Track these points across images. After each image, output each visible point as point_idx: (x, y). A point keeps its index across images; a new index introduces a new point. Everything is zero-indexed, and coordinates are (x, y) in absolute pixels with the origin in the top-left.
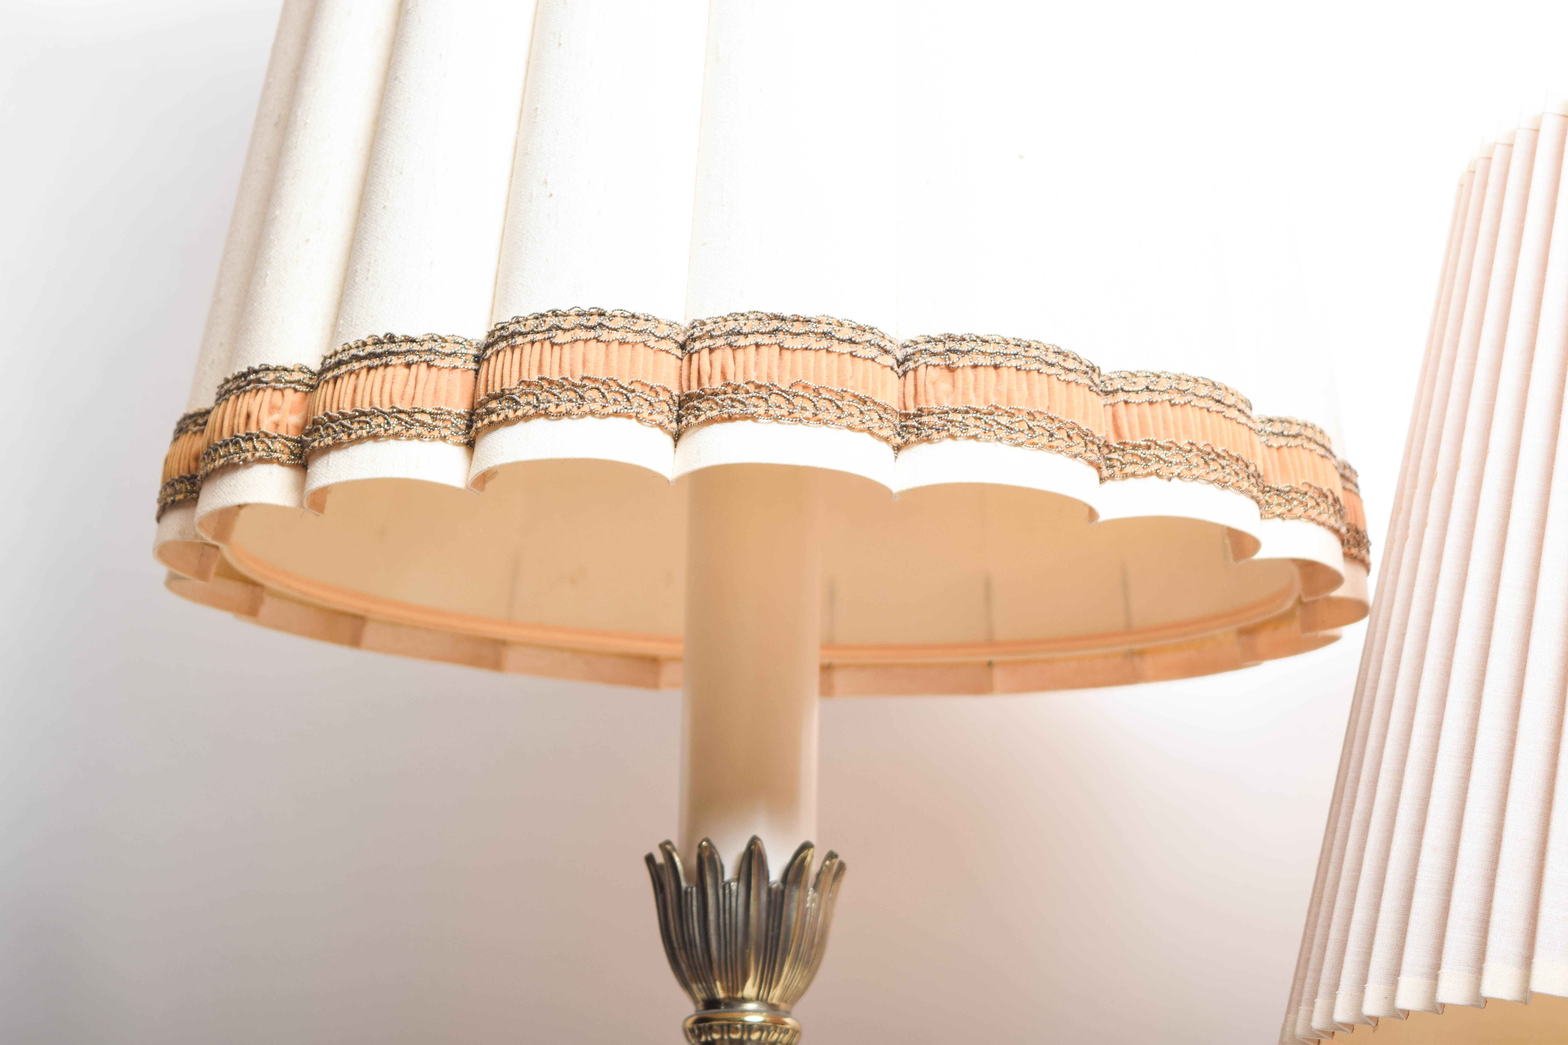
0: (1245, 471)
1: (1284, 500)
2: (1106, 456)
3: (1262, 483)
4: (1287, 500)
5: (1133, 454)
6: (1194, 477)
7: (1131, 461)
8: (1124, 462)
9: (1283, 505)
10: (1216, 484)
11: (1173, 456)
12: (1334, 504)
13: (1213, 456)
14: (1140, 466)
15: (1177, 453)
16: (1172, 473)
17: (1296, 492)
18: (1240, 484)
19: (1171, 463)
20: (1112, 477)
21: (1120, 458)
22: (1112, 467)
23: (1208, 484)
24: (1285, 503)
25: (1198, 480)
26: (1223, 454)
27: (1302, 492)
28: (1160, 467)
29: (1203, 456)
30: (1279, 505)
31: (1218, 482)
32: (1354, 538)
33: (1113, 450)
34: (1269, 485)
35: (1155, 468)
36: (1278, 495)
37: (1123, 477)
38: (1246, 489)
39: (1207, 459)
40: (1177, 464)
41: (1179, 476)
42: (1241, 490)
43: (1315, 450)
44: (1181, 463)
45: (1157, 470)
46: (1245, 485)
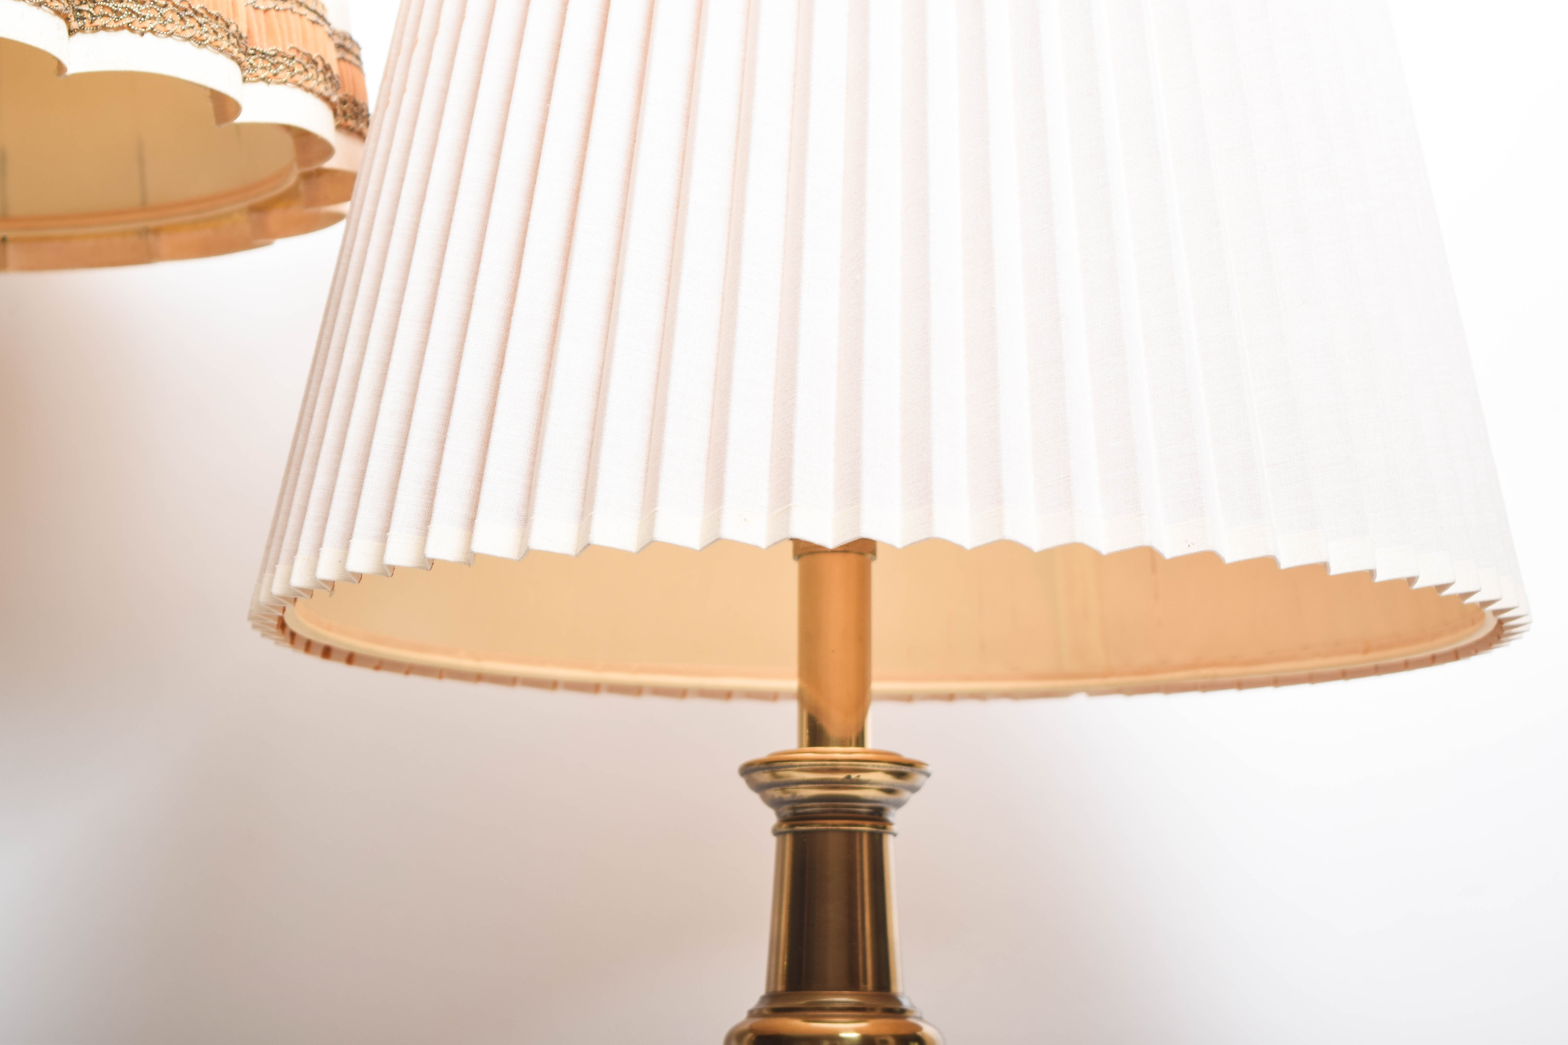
0: (225, 30)
1: (269, 64)
2: (76, 8)
3: (244, 44)
4: (272, 64)
5: (104, 7)
6: (168, 32)
7: (102, 13)
8: (95, 14)
9: (268, 69)
10: (192, 42)
11: (146, 10)
12: (325, 71)
13: (190, 12)
14: (111, 19)
15: (151, 8)
16: (145, 28)
17: (283, 57)
18: (219, 43)
19: (144, 17)
20: (82, 29)
21: (91, 10)
22: (82, 19)
23: (183, 41)
24: (270, 67)
25: (173, 36)
26: (201, 11)
27: (289, 57)
28: (132, 20)
29: (179, 11)
30: (264, 68)
31: (195, 40)
32: (352, 110)
33: (84, 2)
34: (254, 47)
35: (127, 22)
36: (263, 59)
37: (93, 29)
38: (225, 49)
39: (183, 16)
40: (150, 18)
41: (152, 31)
42: (219, 49)
43: (306, 15)
44: (154, 18)
45: (128, 24)
46: (224, 44)
